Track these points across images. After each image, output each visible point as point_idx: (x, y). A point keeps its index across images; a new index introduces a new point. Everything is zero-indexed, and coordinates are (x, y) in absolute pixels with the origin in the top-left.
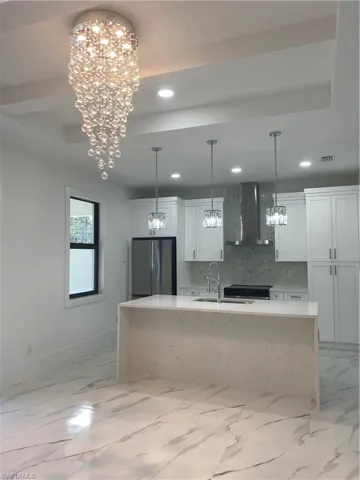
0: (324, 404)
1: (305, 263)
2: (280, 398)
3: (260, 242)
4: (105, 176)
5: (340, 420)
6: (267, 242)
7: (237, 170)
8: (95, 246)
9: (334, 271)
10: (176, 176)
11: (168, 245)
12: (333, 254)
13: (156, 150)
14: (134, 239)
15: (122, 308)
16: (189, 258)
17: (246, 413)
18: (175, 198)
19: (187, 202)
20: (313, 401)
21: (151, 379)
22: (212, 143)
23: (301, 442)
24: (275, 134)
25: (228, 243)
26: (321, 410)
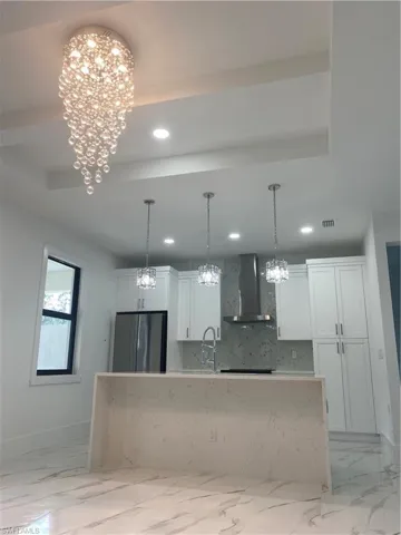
0: (337, 489)
1: (311, 342)
2: (285, 484)
3: (260, 318)
4: (90, 190)
5: (356, 503)
6: (268, 318)
7: (234, 236)
8: (73, 317)
9: (341, 349)
10: (169, 241)
11: (158, 320)
12: (340, 329)
13: (149, 202)
14: (118, 313)
15: (99, 377)
16: (182, 337)
17: (244, 498)
18: (168, 268)
19: (180, 273)
20: (324, 486)
21: (131, 468)
22: (209, 195)
23: (311, 523)
24: (274, 187)
25: (226, 319)
26: (333, 494)
